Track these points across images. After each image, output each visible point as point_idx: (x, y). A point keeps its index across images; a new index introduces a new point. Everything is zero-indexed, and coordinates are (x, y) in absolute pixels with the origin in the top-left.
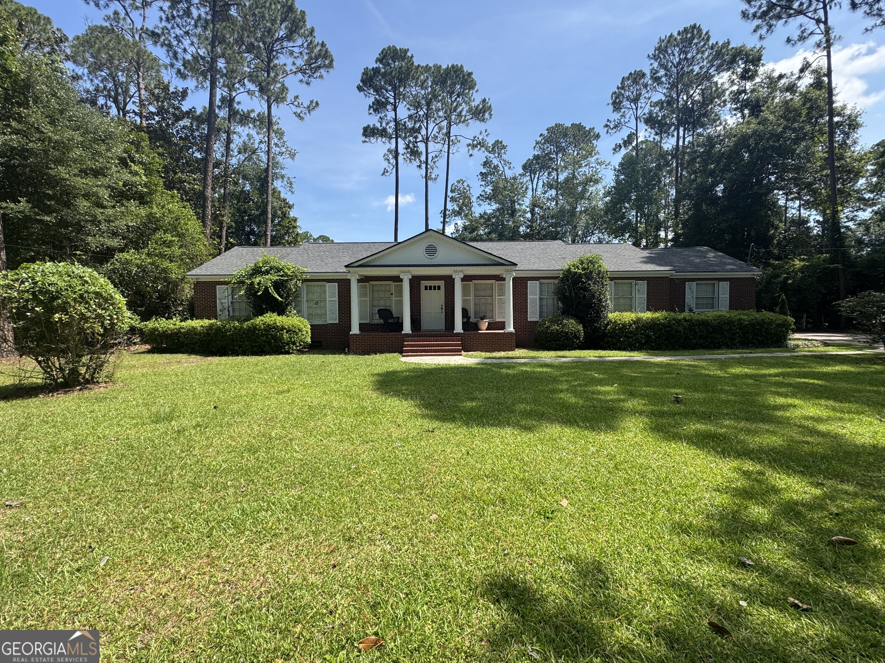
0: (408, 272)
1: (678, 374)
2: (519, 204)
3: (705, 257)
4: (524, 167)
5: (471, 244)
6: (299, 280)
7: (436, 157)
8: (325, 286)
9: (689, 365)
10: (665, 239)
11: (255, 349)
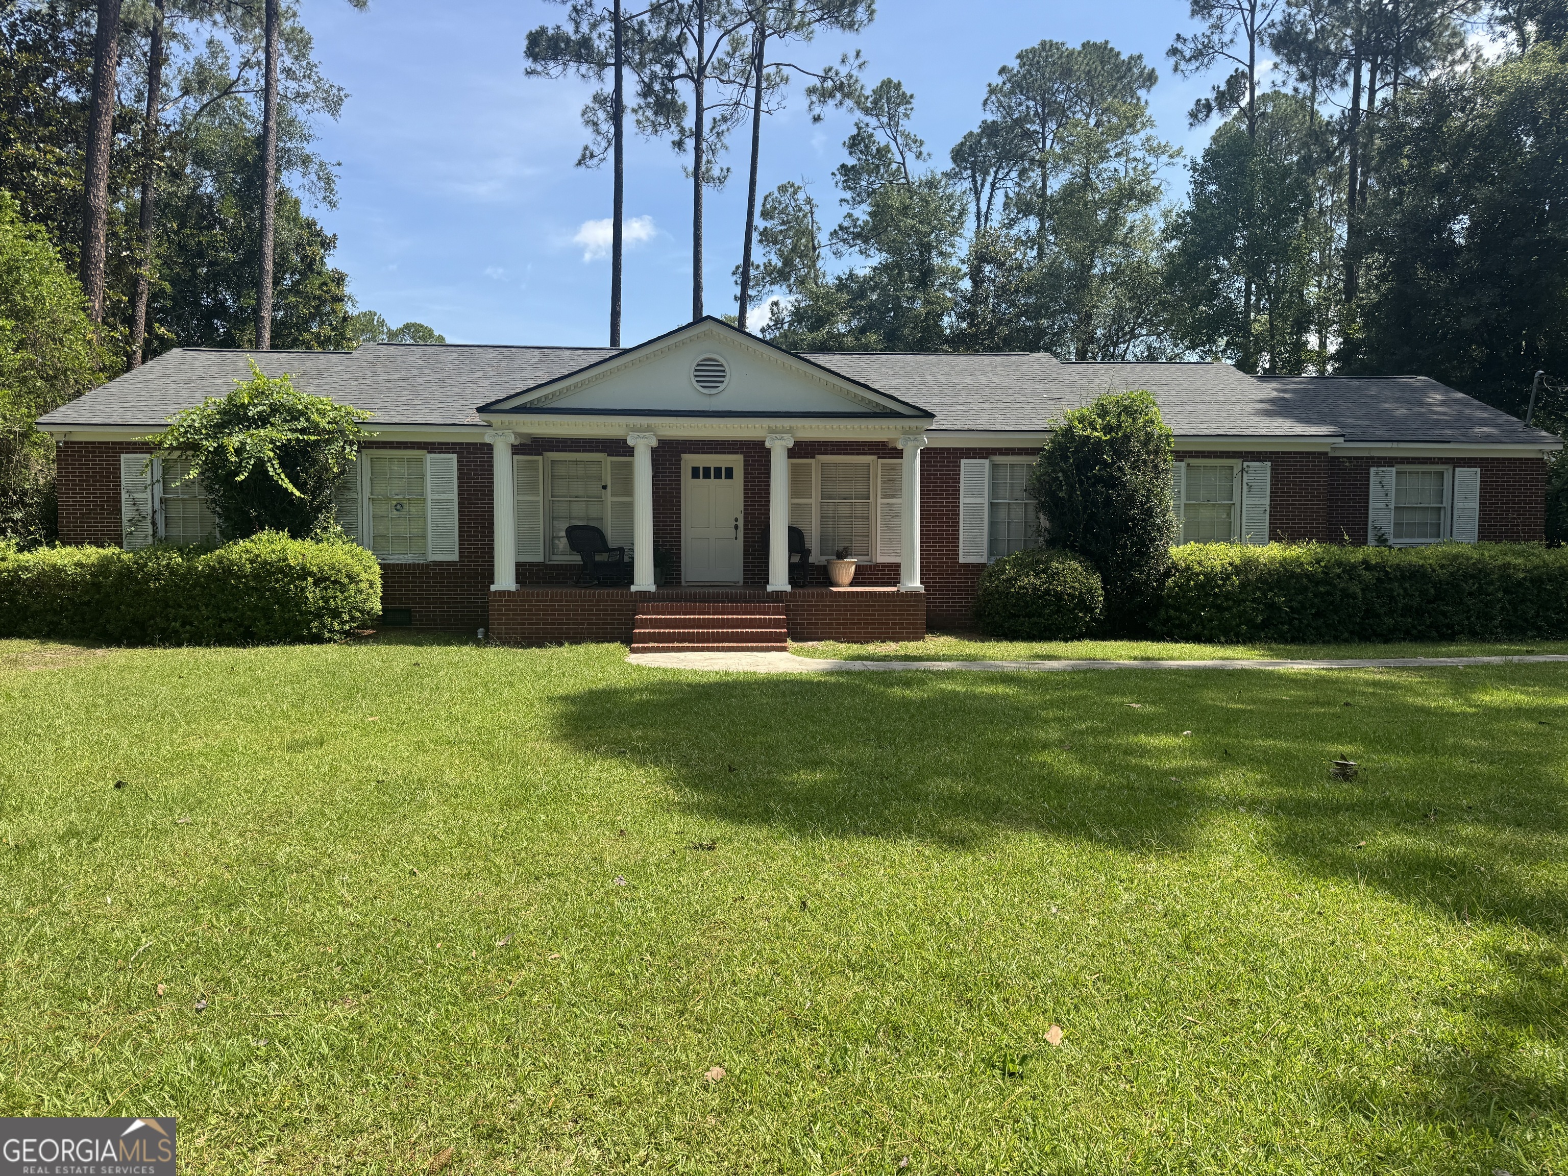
0: (649, 429)
1: (1347, 704)
2: (941, 254)
3: (1421, 404)
4: (958, 155)
5: (813, 358)
6: (352, 443)
7: (724, 119)
8: (420, 461)
9: (1375, 684)
10: (1319, 354)
11: (228, 628)
